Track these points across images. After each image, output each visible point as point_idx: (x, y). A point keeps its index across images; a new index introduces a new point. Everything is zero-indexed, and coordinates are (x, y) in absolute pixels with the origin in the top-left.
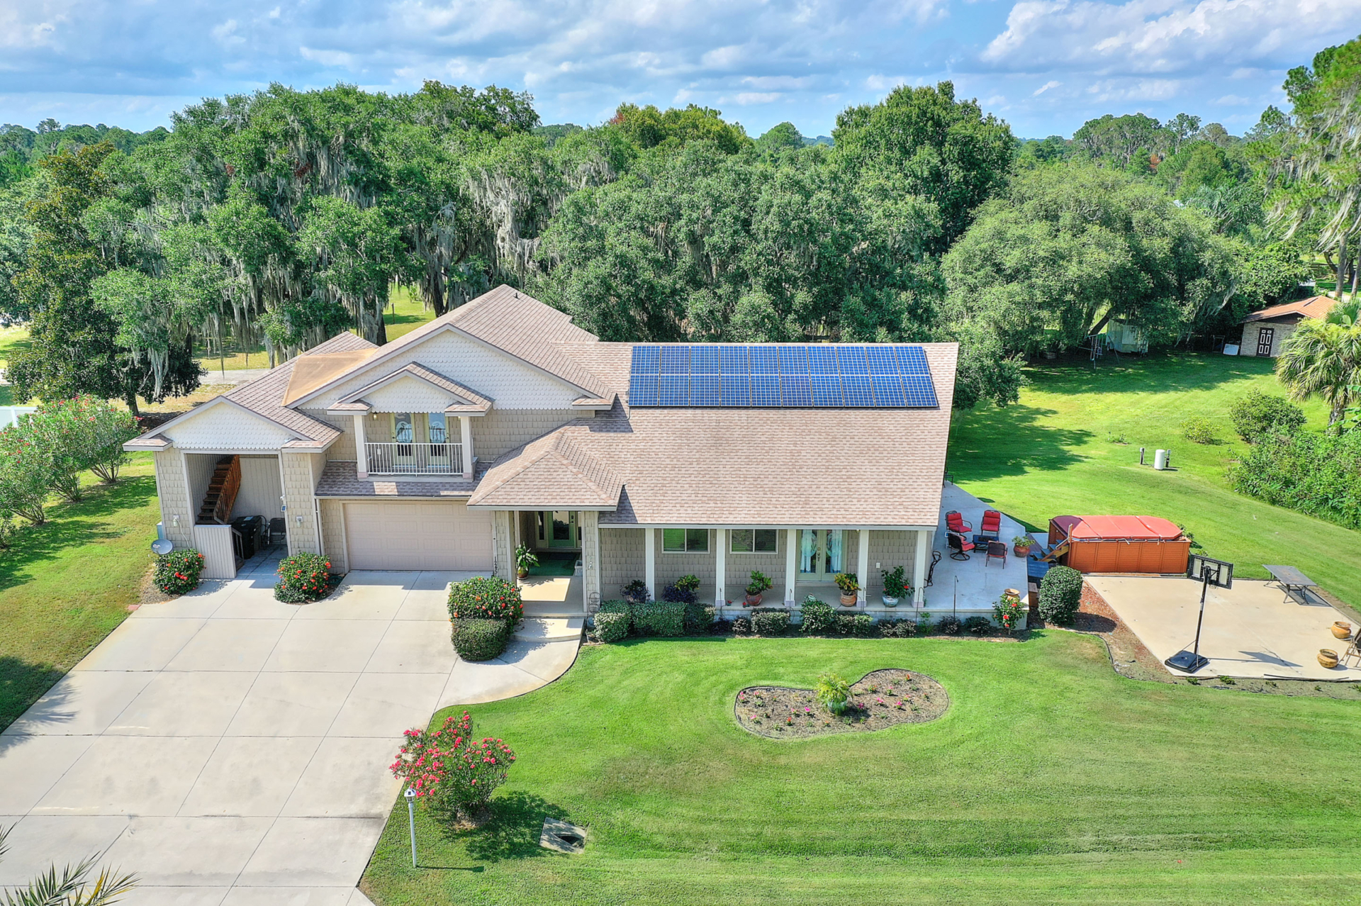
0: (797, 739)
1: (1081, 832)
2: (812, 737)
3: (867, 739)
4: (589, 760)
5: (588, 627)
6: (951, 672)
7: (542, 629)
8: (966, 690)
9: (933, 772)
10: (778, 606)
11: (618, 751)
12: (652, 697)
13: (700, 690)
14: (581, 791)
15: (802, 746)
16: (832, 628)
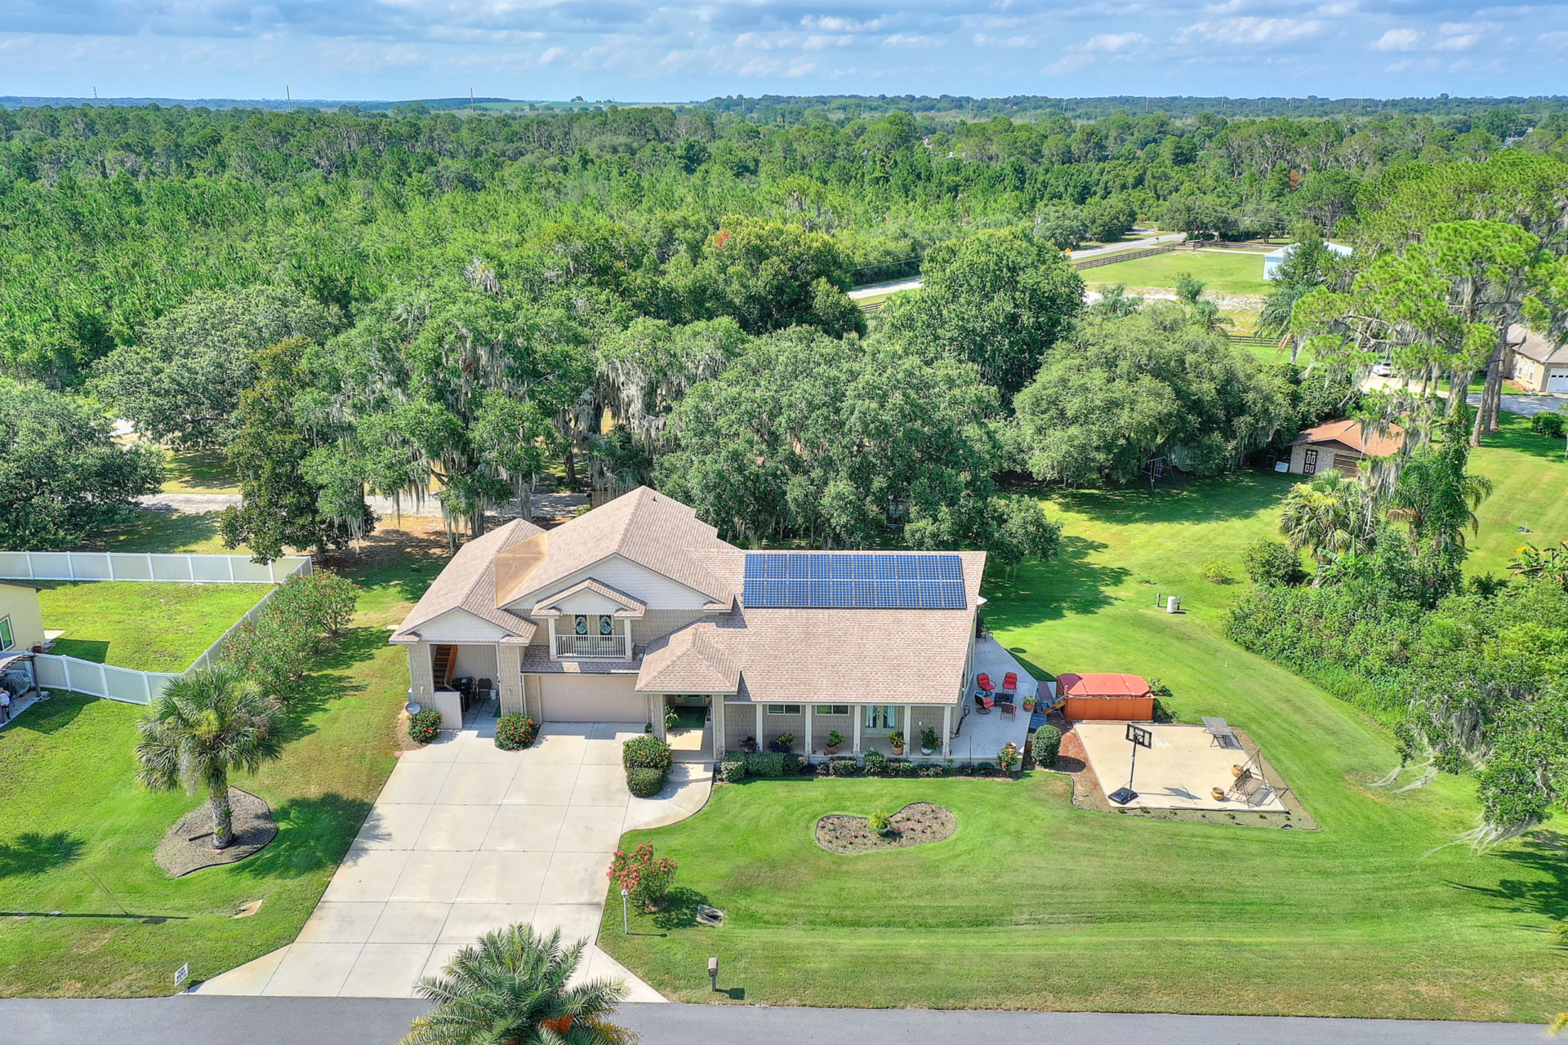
0: (854, 854)
1: (1022, 913)
2: (865, 852)
3: (899, 854)
4: (723, 868)
5: (717, 771)
6: (961, 805)
7: (685, 772)
8: (969, 818)
9: (938, 876)
10: (848, 755)
11: (741, 861)
12: (762, 824)
13: (793, 818)
14: (719, 888)
15: (858, 858)
16: (885, 771)
